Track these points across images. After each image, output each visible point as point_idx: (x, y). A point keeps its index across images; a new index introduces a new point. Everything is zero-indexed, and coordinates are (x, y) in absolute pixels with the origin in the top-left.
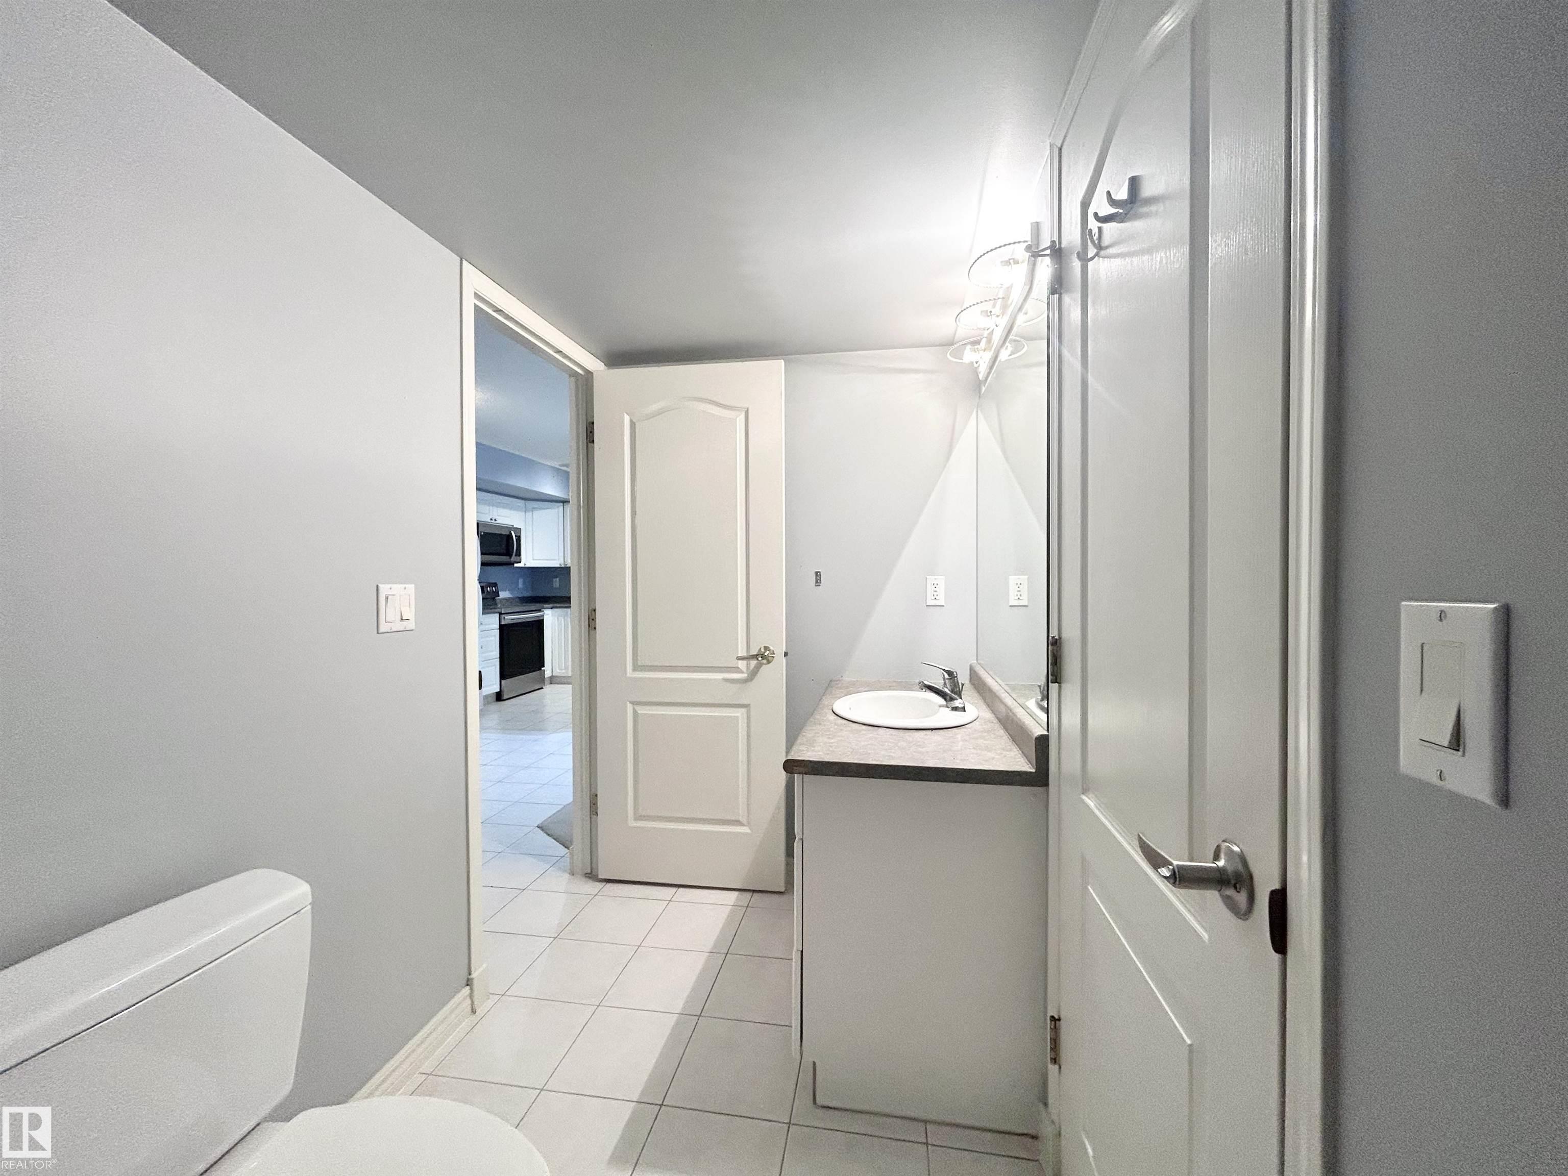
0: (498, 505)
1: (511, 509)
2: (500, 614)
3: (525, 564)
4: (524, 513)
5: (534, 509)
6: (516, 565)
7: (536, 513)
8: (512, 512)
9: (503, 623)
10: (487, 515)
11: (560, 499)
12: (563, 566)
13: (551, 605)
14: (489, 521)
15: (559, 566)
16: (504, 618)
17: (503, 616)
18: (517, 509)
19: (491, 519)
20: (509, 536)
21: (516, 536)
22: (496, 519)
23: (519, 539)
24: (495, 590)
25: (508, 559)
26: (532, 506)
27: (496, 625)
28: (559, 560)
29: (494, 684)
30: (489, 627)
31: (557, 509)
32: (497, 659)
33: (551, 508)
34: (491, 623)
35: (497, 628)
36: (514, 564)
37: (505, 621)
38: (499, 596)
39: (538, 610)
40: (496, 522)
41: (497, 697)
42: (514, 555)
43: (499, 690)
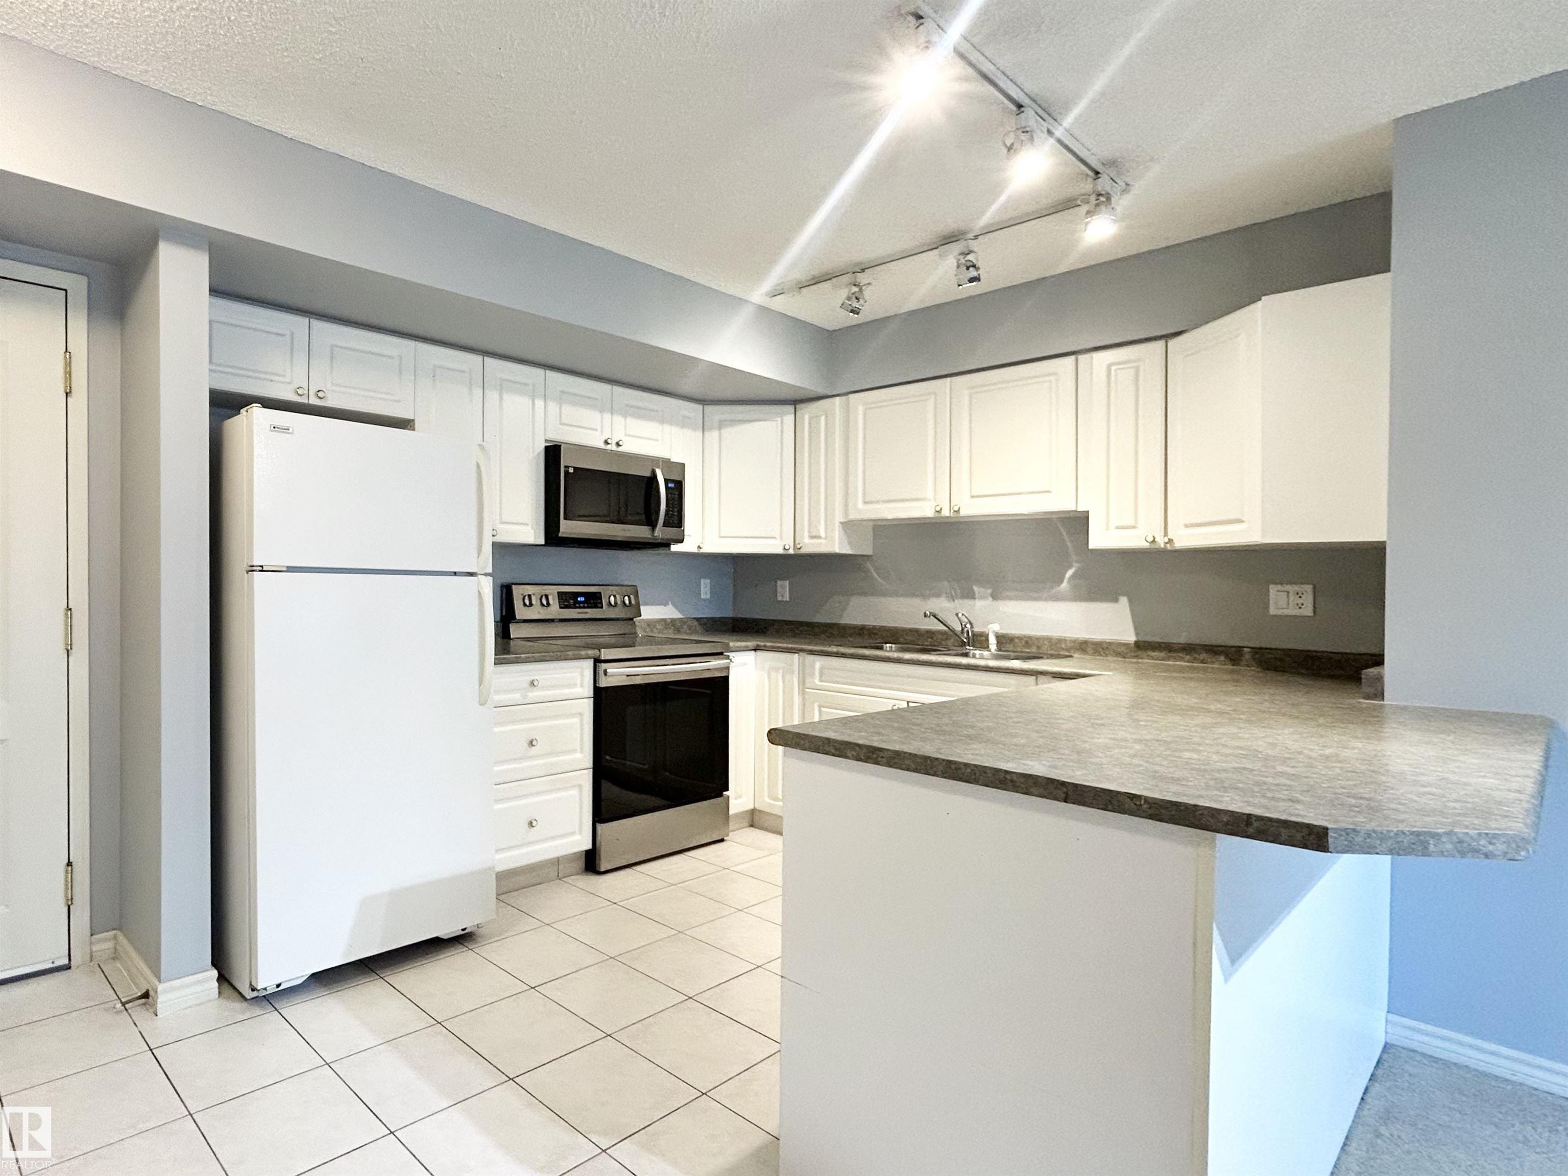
0: (629, 411)
1: (662, 421)
2: (597, 661)
3: (699, 547)
4: (700, 434)
5: (721, 425)
6: (675, 548)
7: (728, 432)
8: (667, 428)
9: (604, 683)
10: (597, 433)
11: (786, 394)
12: (791, 552)
13: (751, 644)
14: (601, 445)
16: (605, 672)
17: (604, 666)
18: (683, 423)
19: (606, 443)
20: (652, 480)
21: (667, 481)
22: (621, 443)
23: (677, 489)
24: (633, 602)
25: (640, 532)
26: (723, 417)
27: (582, 686)
28: (781, 539)
29: (573, 833)
30: (517, 697)
31: (779, 419)
32: (586, 771)
33: (765, 420)
34: (532, 683)
35: (586, 695)
36: (666, 545)
37: (610, 679)
38: (640, 616)
39: (721, 654)
40: (620, 449)
41: (581, 863)
42: (665, 525)
43: (589, 846)
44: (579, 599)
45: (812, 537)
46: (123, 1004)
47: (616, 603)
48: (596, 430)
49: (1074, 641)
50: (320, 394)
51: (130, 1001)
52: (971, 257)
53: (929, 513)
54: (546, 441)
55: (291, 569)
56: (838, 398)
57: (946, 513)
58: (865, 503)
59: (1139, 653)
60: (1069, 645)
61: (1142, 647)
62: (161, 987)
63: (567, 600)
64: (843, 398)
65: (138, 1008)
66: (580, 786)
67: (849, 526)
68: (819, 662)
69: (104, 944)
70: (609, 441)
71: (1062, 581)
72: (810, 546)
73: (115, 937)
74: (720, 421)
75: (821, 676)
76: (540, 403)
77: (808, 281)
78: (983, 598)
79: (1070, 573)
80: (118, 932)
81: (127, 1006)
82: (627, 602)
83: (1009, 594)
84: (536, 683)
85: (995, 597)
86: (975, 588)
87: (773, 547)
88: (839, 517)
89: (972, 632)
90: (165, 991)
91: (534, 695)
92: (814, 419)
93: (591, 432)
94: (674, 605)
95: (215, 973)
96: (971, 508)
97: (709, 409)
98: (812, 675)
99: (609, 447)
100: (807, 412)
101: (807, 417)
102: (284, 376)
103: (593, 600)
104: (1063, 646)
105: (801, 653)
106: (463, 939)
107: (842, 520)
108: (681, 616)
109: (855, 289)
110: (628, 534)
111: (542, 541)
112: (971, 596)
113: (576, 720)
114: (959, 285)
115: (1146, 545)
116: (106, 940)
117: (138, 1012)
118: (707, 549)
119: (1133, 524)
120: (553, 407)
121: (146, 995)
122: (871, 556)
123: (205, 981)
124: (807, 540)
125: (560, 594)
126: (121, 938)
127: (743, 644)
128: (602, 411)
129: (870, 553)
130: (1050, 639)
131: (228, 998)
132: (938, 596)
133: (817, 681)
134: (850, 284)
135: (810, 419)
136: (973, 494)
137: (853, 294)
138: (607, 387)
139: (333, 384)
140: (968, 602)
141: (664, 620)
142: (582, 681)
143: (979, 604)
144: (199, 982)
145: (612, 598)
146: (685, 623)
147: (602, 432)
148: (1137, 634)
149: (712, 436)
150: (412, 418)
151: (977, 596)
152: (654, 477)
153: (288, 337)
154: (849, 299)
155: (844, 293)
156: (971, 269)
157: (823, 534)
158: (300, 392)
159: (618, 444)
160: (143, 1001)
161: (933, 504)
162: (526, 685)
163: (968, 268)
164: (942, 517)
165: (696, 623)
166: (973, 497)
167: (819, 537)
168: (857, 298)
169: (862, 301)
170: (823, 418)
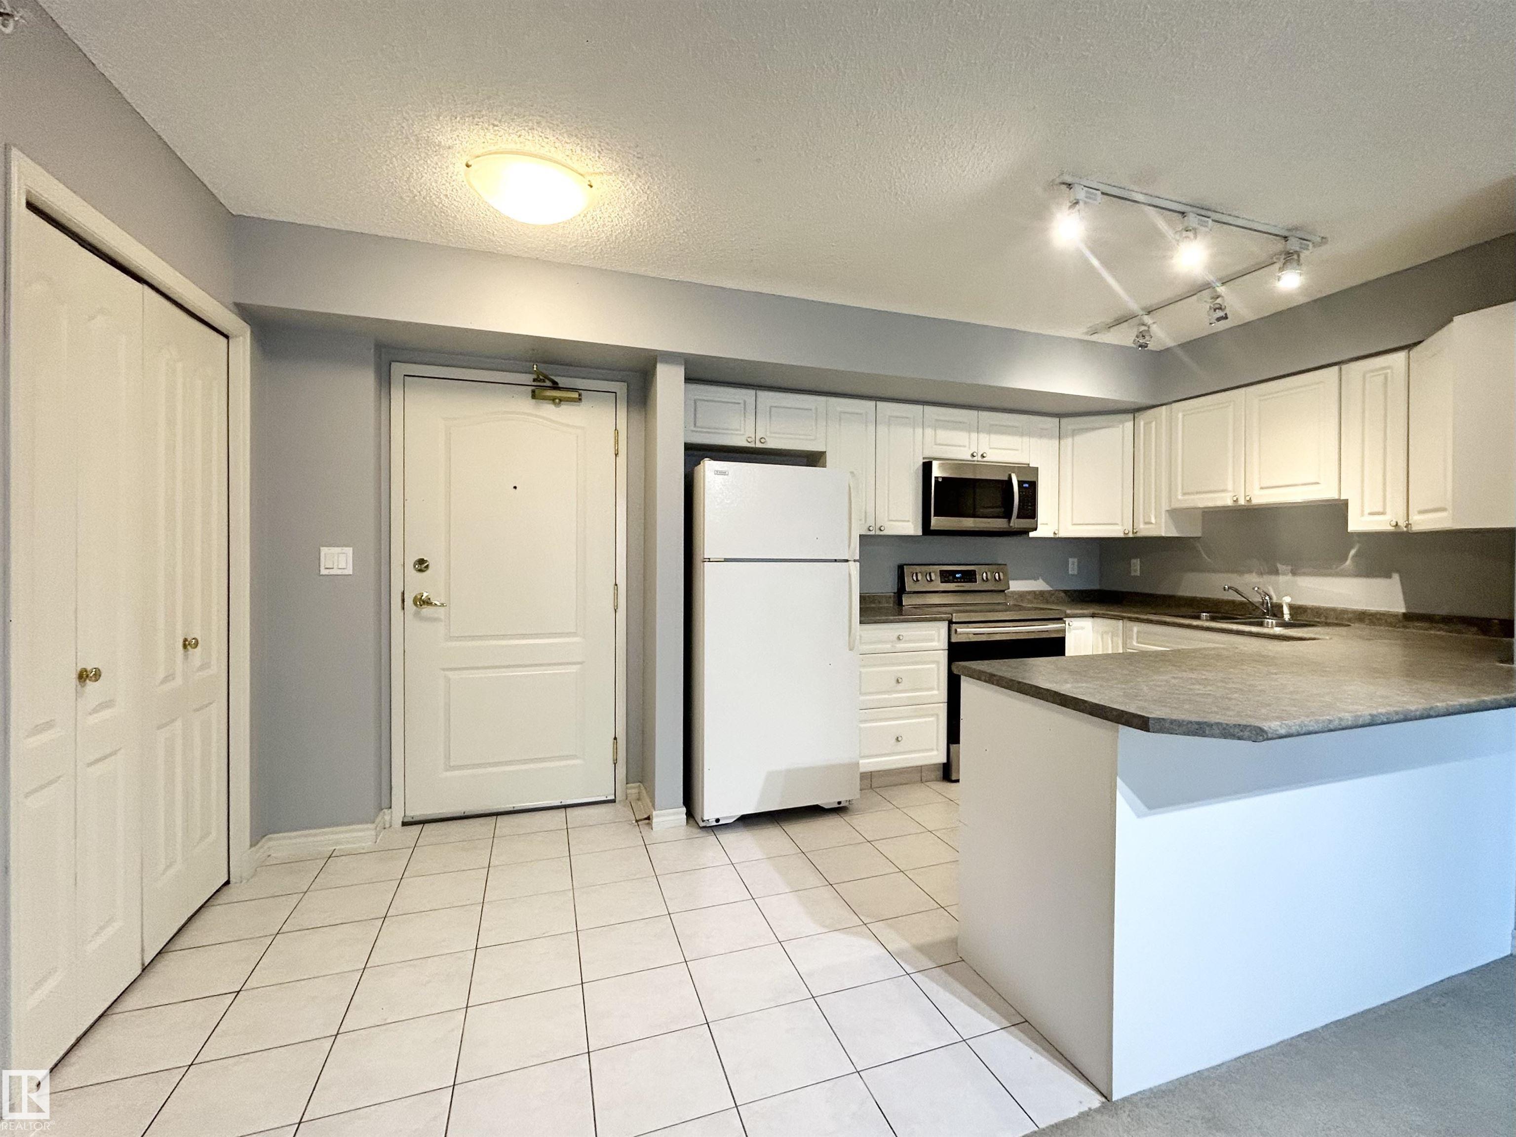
0: (992, 430)
2: (951, 622)
3: (1055, 533)
5: (1074, 433)
6: (1032, 534)
7: (1079, 439)
8: (1026, 440)
9: (953, 640)
10: (966, 449)
11: (1123, 407)
12: (1131, 535)
13: (1092, 612)
14: (970, 458)
15: (1121, 535)
16: (956, 630)
17: (954, 626)
18: (1042, 434)
19: (973, 456)
20: (1008, 484)
21: (1020, 483)
22: (985, 455)
23: (1030, 490)
24: (1002, 577)
25: (999, 524)
26: (1073, 427)
27: (939, 641)
28: (1122, 525)
29: (932, 750)
30: (888, 647)
31: (1121, 426)
32: (942, 705)
33: (1109, 427)
34: (899, 638)
35: (942, 647)
36: (1025, 532)
37: (959, 636)
38: (1009, 588)
39: (1061, 619)
40: (985, 459)
41: (940, 774)
42: (1018, 517)
43: (945, 761)
44: (957, 576)
45: (1146, 523)
46: (637, 821)
47: (987, 578)
48: (965, 446)
49: (1354, 612)
50: (763, 440)
51: (641, 820)
52: (1219, 301)
53: (1229, 502)
54: (924, 458)
55: (726, 560)
56: (1164, 407)
57: (1242, 502)
58: (1184, 494)
59: (1406, 623)
60: (1350, 615)
61: (1408, 618)
62: (654, 813)
63: (947, 576)
64: (1168, 406)
65: (644, 826)
66: (937, 715)
67: (1175, 514)
68: (1136, 628)
69: (633, 789)
70: (975, 454)
71: (1346, 560)
72: (1145, 531)
73: (639, 786)
74: (1074, 430)
75: (1137, 639)
76: (919, 431)
77: (1111, 323)
78: (1284, 574)
79: (1353, 552)
80: (641, 785)
81: (639, 823)
82: (997, 578)
83: (1303, 570)
84: (901, 638)
85: (1294, 573)
86: (1279, 566)
87: (1115, 531)
88: (1165, 506)
89: (1271, 604)
90: (657, 816)
91: (901, 646)
92: (1147, 424)
93: (962, 448)
94: (1043, 580)
95: (684, 810)
96: (1261, 498)
97: (1064, 421)
98: (1131, 638)
99: (975, 459)
100: (1143, 419)
101: (1142, 423)
102: (740, 430)
103: (969, 576)
104: (1345, 616)
105: (1125, 621)
106: (839, 810)
107: (1168, 509)
108: (1050, 589)
109: (1143, 328)
110: (988, 525)
111: (920, 533)
112: (1276, 572)
113: (934, 666)
114: (1211, 324)
115: (1391, 529)
116: (634, 788)
117: (645, 829)
118: (1063, 534)
119: (1381, 510)
120: (929, 432)
121: (648, 818)
122: (1200, 537)
123: (678, 813)
124: (1142, 526)
125: (942, 573)
126: (642, 788)
127: (1085, 612)
128: (970, 431)
129: (1199, 535)
130: (1334, 610)
131: (692, 826)
132: (1250, 572)
133: (1135, 643)
134: (1139, 325)
135: (1145, 424)
136: (1263, 486)
137: (1141, 332)
138: (974, 413)
139: (771, 433)
140: (1273, 578)
141: (1034, 592)
142: (939, 636)
143: (1282, 579)
144: (674, 814)
145: (985, 574)
146: (1053, 595)
147: (969, 448)
148: (1407, 607)
149: (1067, 442)
150: (823, 450)
151: (1280, 571)
152: (1009, 482)
153: (742, 405)
154: (1137, 337)
155: (1135, 332)
156: (1217, 311)
157: (1153, 521)
158: (749, 440)
159: (983, 456)
160: (647, 821)
161: (1232, 494)
162: (895, 638)
163: (1215, 310)
164: (1240, 506)
165: (1063, 594)
166: (1262, 488)
167: (1151, 523)
168: (1143, 336)
169: (1147, 338)
170: (1154, 423)
